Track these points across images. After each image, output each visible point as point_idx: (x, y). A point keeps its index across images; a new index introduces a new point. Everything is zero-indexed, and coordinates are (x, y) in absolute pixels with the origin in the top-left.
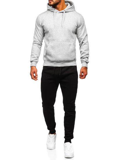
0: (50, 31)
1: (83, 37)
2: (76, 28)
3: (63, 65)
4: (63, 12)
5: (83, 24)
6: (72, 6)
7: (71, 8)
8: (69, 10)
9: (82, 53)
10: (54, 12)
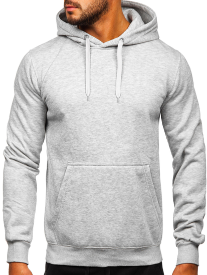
0: (67, 116)
1: (187, 134)
2: (162, 100)
3: (116, 261)
4: (116, 47)
5: (188, 87)
6: (150, 23)
7: (144, 30)
8: (139, 38)
9: (180, 201)
10: (84, 45)
